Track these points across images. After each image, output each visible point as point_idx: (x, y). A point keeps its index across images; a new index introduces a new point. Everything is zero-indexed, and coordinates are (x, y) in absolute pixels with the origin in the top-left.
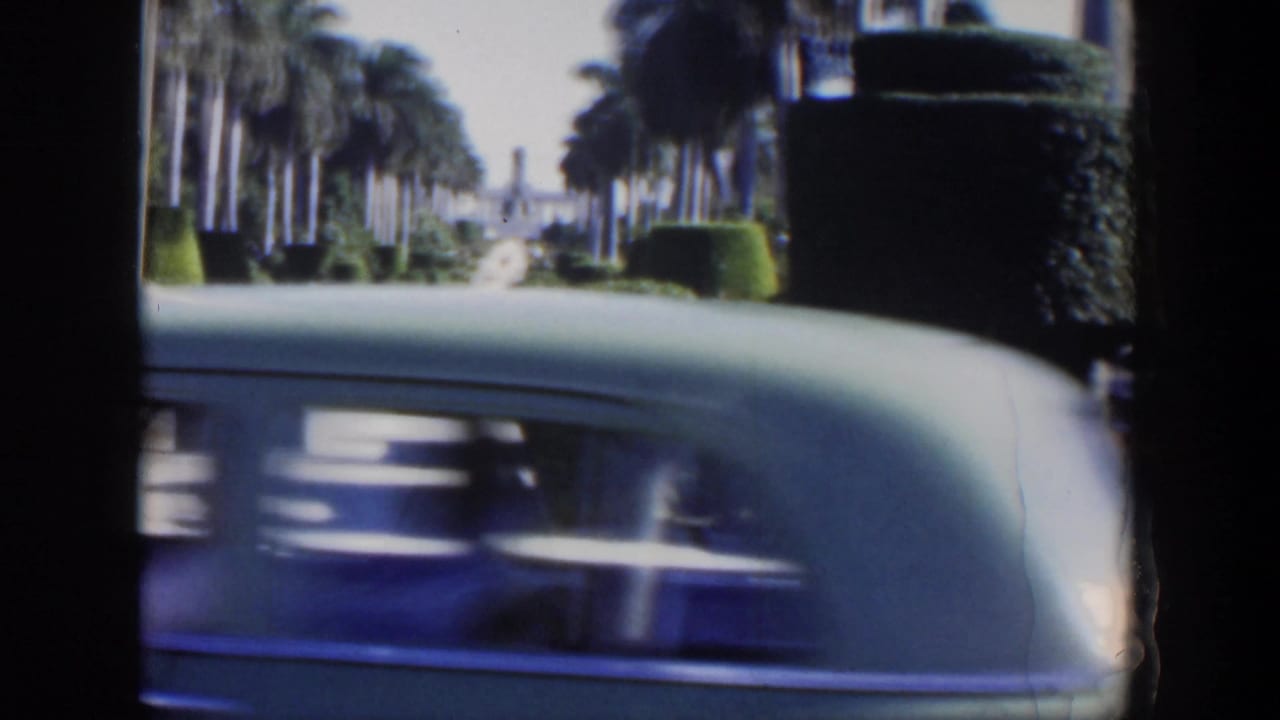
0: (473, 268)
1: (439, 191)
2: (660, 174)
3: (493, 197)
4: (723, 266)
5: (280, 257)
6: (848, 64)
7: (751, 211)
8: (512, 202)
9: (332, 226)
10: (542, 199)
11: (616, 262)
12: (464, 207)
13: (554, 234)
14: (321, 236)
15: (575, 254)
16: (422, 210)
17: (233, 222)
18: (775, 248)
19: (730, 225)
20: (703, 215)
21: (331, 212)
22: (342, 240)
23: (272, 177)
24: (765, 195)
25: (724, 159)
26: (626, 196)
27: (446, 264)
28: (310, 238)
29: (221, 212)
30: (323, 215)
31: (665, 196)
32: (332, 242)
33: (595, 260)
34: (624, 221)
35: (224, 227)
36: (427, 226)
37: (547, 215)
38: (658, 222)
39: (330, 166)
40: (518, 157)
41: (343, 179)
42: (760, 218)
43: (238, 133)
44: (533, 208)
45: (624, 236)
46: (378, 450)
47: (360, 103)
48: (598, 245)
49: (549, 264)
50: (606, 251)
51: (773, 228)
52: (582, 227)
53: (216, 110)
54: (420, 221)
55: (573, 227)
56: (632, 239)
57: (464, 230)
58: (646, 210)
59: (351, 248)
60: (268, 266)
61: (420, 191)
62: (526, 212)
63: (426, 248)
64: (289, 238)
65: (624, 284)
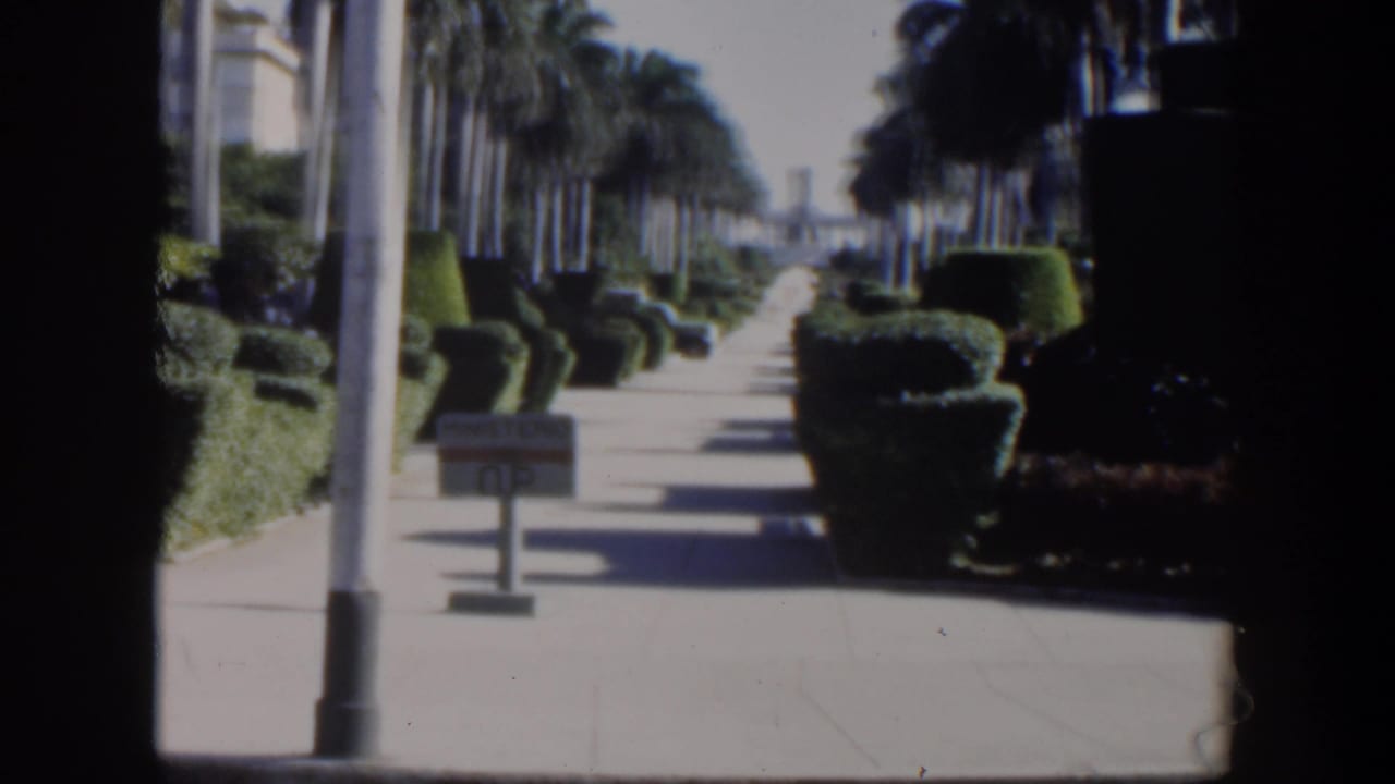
0: (758, 298)
1: (720, 216)
2: (956, 196)
3: (778, 222)
4: (1025, 295)
5: (549, 285)
6: (1144, 77)
7: (1054, 237)
8: (797, 225)
9: (604, 255)
10: (830, 223)
11: (910, 291)
12: (746, 232)
13: (843, 261)
14: (593, 263)
15: (866, 282)
16: (702, 236)
17: (498, 248)
18: (1079, 274)
19: (1032, 251)
20: (1002, 241)
21: (603, 240)
22: (616, 266)
24: (1065, 220)
25: (1020, 181)
26: (919, 219)
27: (727, 294)
28: (582, 265)
29: (486, 236)
30: (595, 241)
31: (960, 218)
32: (605, 269)
33: (887, 289)
34: (919, 247)
35: (489, 253)
36: (707, 253)
37: (836, 240)
38: (956, 248)
39: (603, 186)
40: (803, 177)
41: (616, 202)
42: (1062, 244)
44: (821, 233)
45: (919, 265)
46: (653, 496)
48: (891, 274)
49: (839, 293)
50: (899, 279)
51: (1076, 253)
52: (874, 251)
54: (701, 245)
55: (864, 253)
56: (927, 266)
57: (746, 256)
58: (941, 235)
59: (624, 277)
60: (536, 296)
61: (702, 215)
62: (814, 237)
63: (708, 277)
64: (559, 266)
65: (921, 314)
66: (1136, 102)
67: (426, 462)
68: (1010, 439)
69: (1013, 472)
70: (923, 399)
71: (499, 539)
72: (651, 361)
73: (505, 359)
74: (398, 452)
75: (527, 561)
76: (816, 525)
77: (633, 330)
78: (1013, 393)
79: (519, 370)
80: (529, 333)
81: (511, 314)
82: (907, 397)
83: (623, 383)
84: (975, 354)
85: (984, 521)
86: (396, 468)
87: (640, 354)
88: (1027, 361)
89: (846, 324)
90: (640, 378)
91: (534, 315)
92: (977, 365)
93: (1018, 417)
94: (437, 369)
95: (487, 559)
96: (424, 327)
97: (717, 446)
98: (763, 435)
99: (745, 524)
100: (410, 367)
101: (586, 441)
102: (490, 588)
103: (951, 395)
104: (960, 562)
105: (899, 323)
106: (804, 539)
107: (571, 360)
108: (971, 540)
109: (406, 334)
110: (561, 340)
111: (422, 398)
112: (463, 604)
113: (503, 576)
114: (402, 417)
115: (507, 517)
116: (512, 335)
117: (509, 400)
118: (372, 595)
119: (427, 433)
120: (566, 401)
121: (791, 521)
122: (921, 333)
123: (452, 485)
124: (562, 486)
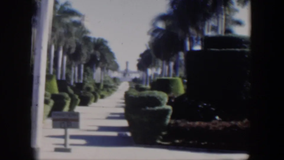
0: (118, 88)
1: (110, 71)
2: (158, 67)
3: (122, 72)
4: (172, 87)
5: (75, 86)
6: (200, 42)
7: (178, 75)
8: (126, 73)
9: (86, 79)
10: (132, 73)
11: (148, 86)
12: (115, 74)
13: (135, 80)
14: (84, 81)
15: (140, 85)
16: (106, 75)
17: (64, 78)
18: (184, 83)
19: (174, 78)
21: (86, 76)
22: (88, 82)
23: (73, 68)
24: (181, 72)
25: (172, 64)
26: (151, 72)
27: (111, 87)
28: (81, 81)
29: (62, 75)
30: (84, 76)
31: (159, 72)
32: (86, 82)
33: (144, 86)
34: (150, 77)
36: (107, 79)
37: (133, 76)
38: (158, 78)
39: (86, 65)
40: (127, 63)
41: (88, 68)
42: (180, 77)
43: (65, 58)
44: (131, 75)
45: (150, 80)
46: (96, 128)
47: (92, 51)
48: (145, 82)
49: (134, 87)
50: (146, 84)
51: (183, 78)
52: (141, 78)
53: (61, 53)
54: (105, 77)
55: (139, 79)
56: (152, 82)
57: (115, 79)
58: (155, 75)
59: (90, 83)
60: (72, 88)
61: (105, 71)
62: (129, 75)
63: (107, 84)
64: (77, 81)
65: (151, 91)
66: (198, 48)
67: (50, 121)
68: (169, 117)
69: (170, 124)
70: (151, 109)
71: (64, 137)
72: (95, 101)
73: (66, 101)
74: (44, 119)
75: (70, 141)
76: (129, 134)
77: (92, 95)
78: (170, 107)
79: (68, 102)
80: (71, 95)
81: (67, 91)
82: (148, 108)
83: (90, 105)
84: (162, 99)
85: (164, 133)
86: (43, 123)
87: (93, 99)
88: (173, 101)
89: (135, 93)
90: (92, 104)
91: (71, 91)
92: (162, 102)
93: (171, 112)
94: (52, 102)
95: (62, 141)
96: (49, 94)
97: (109, 118)
98: (118, 116)
99: (114, 134)
100: (46, 102)
101: (82, 117)
102: (63, 147)
103: (157, 108)
104: (159, 141)
105: (146, 93)
106: (126, 137)
107: (79, 101)
108: (161, 137)
109: (46, 95)
110: (77, 97)
111: (49, 108)
112: (57, 150)
113: (65, 145)
114: (45, 112)
115: (66, 132)
116: (67, 95)
117: (66, 109)
118: (38, 148)
119: (50, 116)
120: (78, 109)
121: (124, 133)
122: (151, 95)
123: (55, 126)
124: (77, 126)
